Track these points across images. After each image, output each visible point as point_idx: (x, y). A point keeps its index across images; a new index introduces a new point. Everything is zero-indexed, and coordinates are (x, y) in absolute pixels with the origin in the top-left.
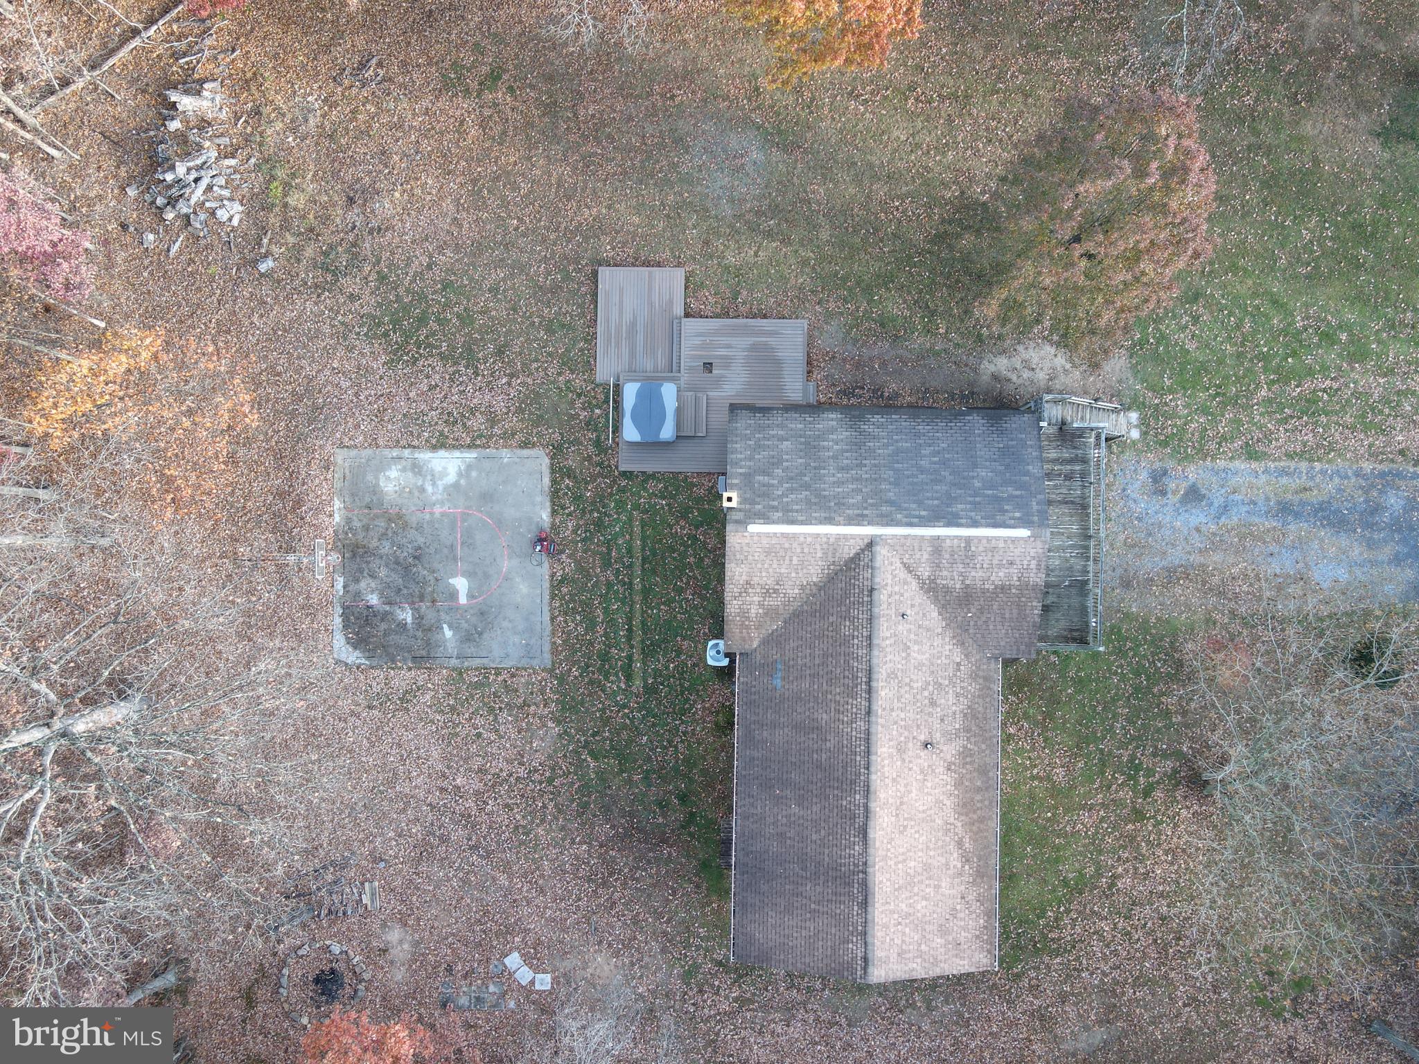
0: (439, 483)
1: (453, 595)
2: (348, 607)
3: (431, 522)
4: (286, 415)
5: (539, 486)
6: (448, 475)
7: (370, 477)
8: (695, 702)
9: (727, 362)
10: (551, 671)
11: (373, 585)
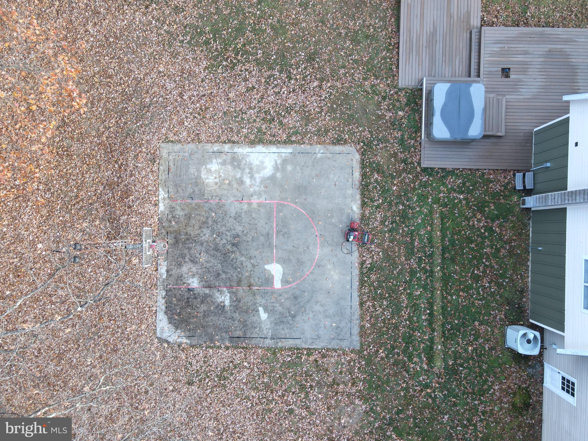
0: (257, 176)
1: (269, 280)
2: (170, 290)
3: (249, 212)
4: (116, 113)
5: (350, 180)
6: (265, 168)
7: (192, 170)
8: (493, 383)
9: (524, 67)
10: (359, 352)
11: (194, 269)
